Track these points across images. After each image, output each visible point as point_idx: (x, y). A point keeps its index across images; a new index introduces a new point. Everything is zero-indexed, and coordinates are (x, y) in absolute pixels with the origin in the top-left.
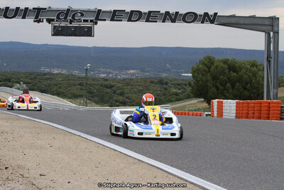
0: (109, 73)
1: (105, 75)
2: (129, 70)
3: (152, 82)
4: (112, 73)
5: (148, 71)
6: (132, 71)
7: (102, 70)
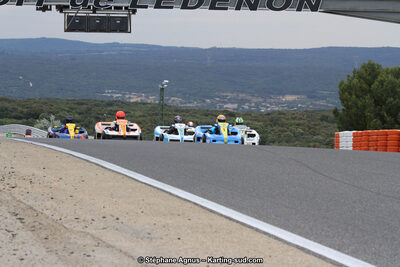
0: (243, 101)
1: (236, 106)
2: (284, 94)
3: (324, 119)
4: (249, 101)
5: (323, 98)
6: (289, 98)
7: (230, 95)
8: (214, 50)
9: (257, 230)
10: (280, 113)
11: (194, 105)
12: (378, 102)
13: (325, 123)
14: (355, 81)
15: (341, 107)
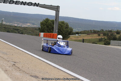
0: (18, 24)
2: (27, 23)
3: (36, 29)
4: (20, 24)
5: (36, 25)
6: (29, 24)
7: (16, 23)
8: (13, 12)
9: (29, 54)
10: (26, 27)
11: (8, 24)
12: (48, 27)
13: (36, 30)
14: (44, 22)
15: (40, 27)
